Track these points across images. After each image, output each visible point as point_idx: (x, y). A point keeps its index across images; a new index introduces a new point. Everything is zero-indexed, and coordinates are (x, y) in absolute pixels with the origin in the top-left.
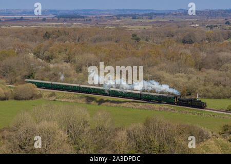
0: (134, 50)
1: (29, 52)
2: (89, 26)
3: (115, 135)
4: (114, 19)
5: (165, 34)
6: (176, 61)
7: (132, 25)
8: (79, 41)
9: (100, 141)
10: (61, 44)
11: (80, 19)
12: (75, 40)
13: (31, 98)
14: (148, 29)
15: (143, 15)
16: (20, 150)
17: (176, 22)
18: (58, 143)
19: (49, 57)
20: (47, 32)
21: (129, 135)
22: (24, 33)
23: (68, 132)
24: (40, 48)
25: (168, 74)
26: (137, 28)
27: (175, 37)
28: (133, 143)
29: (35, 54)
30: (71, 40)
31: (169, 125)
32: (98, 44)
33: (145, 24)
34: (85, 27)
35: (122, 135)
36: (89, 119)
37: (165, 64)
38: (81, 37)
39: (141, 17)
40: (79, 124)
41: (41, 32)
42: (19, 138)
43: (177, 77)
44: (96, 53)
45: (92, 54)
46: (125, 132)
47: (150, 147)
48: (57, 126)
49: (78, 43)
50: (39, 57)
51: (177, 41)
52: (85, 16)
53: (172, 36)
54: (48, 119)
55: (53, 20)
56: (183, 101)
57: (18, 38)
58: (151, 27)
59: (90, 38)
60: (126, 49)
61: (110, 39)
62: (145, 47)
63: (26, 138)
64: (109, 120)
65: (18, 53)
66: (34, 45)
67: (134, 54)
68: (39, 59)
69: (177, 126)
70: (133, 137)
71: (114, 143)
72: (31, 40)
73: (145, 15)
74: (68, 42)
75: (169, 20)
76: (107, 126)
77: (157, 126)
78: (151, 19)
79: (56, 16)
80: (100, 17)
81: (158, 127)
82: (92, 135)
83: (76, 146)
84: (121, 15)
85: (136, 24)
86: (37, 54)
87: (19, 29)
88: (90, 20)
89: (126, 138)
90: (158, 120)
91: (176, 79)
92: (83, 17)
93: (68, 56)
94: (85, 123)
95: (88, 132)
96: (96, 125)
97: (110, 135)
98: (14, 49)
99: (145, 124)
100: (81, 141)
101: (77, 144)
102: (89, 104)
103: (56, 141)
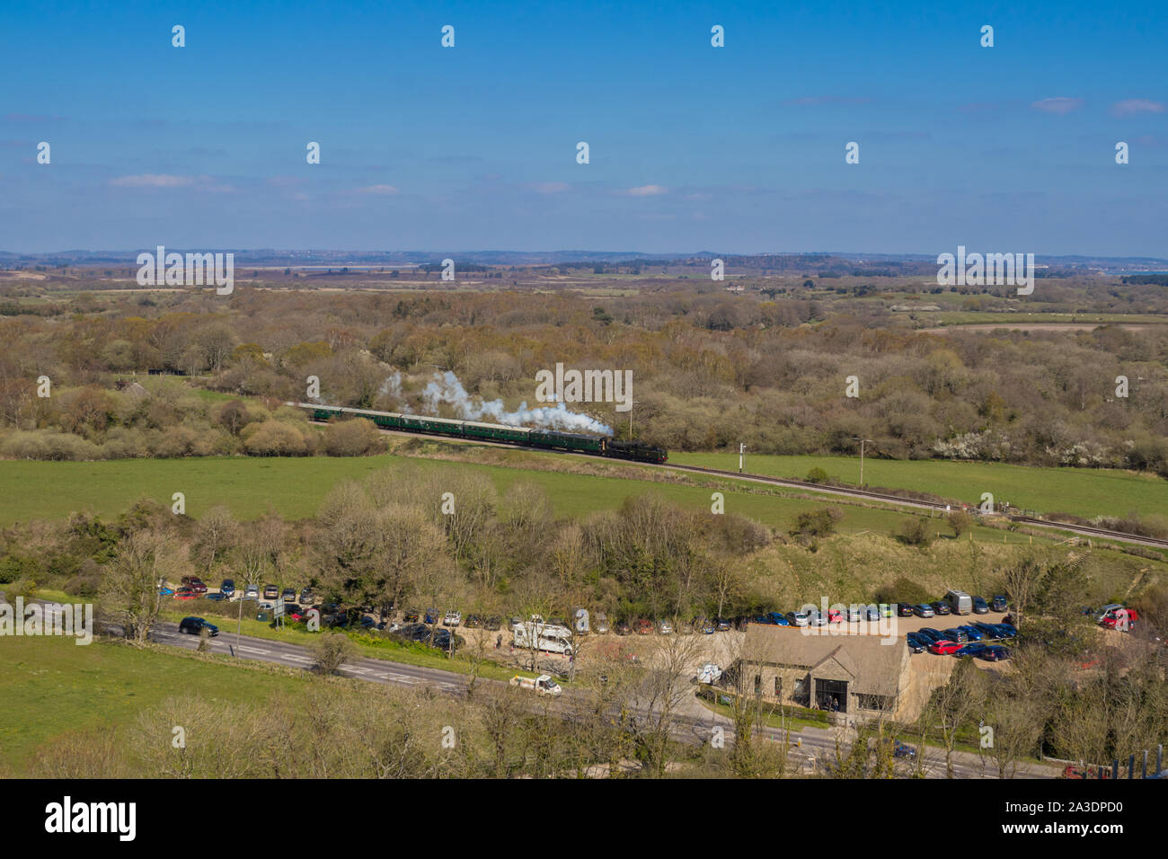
0: (597, 344)
1: (360, 347)
2: (496, 289)
3: (554, 537)
4: (553, 273)
5: (669, 307)
6: (692, 370)
7: (595, 287)
8: (472, 322)
9: (520, 551)
10: (434, 329)
11: (476, 273)
12: (465, 320)
13: (365, 451)
14: (631, 297)
15: (618, 265)
16: (341, 568)
17: (694, 282)
18: (426, 555)
19: (404, 359)
20: (401, 303)
21: (586, 537)
22: (350, 305)
23: (448, 528)
24: (385, 339)
25: (675, 399)
26: (603, 293)
27: (692, 315)
28: (595, 554)
29: (373, 351)
30: (456, 321)
31: (677, 514)
32: (515, 329)
33: (624, 286)
34: (487, 291)
35: (571, 536)
36: (494, 500)
37: (668, 377)
38: (479, 314)
39: (615, 268)
40: (473, 511)
41: (390, 301)
42: (338, 543)
43: (695, 405)
44: (511, 351)
45: (502, 352)
46: (577, 529)
47: (631, 564)
48: (423, 516)
49: (472, 327)
50: (382, 358)
51: (696, 325)
52: (486, 265)
53: (685, 313)
54: (403, 501)
55: (414, 275)
56: (618, 448)
57: (336, 315)
58: (637, 292)
59: (498, 317)
60: (580, 340)
61: (543, 319)
62: (623, 336)
63: (354, 543)
64: (541, 502)
65: (335, 350)
66: (372, 333)
68: (382, 364)
69: (696, 517)
70: (596, 542)
71: (552, 554)
72: (365, 321)
73: (624, 264)
74: (448, 324)
75: (677, 277)
76: (536, 515)
77: (649, 515)
78: (636, 273)
79: (421, 267)
80: (521, 270)
81: (652, 518)
82: (502, 538)
83: (466, 561)
84: (569, 265)
85: (604, 285)
86: (378, 352)
87: (339, 295)
88: (499, 276)
89: (579, 544)
90: (652, 503)
91: (695, 410)
92: (484, 269)
93: (447, 357)
94: (487, 509)
95: (494, 530)
96: (511, 514)
97: (542, 537)
98: (327, 340)
99: (622, 513)
100: (478, 550)
101: (469, 556)
102: (496, 466)
103: (421, 550)
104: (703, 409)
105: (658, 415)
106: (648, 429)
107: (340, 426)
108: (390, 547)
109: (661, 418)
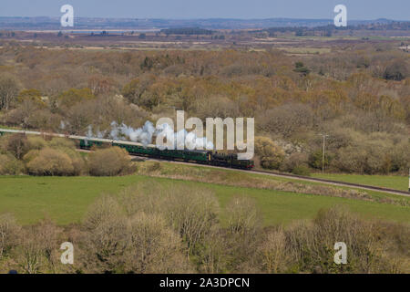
0: (297, 91)
1: (115, 92)
2: (219, 48)
3: (264, 240)
4: (264, 36)
5: (353, 62)
6: (372, 111)
7: (296, 46)
8: (201, 73)
9: (238, 250)
10: (172, 78)
11: (203, 36)
12: (196, 71)
13: (119, 172)
14: (324, 54)
15: (314, 29)
16: (100, 262)
17: (374, 42)
18: (164, 252)
19: (149, 101)
20: (147, 58)
21: (288, 239)
22: (108, 60)
23: (182, 232)
24: (135, 86)
25: (358, 133)
26: (304, 53)
27: (372, 68)
28: (295, 253)
29: (125, 96)
30: (189, 73)
31: (359, 223)
32: (235, 79)
33: (319, 45)
34: (213, 49)
35: (277, 239)
36: (218, 210)
37: (353, 116)
38: (207, 66)
39: (312, 32)
40: (201, 218)
41: (138, 57)
42: (97, 242)
43: (374, 138)
44: (232, 96)
45: (224, 96)
46: (281, 234)
47: (324, 261)
48: (163, 222)
49: (201, 77)
50: (132, 101)
51: (375, 76)
52: (213, 30)
53: (367, 66)
54: (147, 211)
55: (157, 37)
57: (97, 67)
58: (329, 51)
59: (221, 69)
60: (286, 88)
61: (256, 71)
62: (318, 84)
63: (110, 243)
64: (254, 213)
65: (96, 95)
66: (124, 81)
67: (298, 97)
68: (132, 105)
69: (374, 225)
70: (296, 244)
71: (262, 253)
72: (120, 72)
73: (320, 28)
74: (182, 75)
75: (360, 38)
76: (249, 222)
77: (337, 223)
78: (329, 35)
79: (162, 31)
80: (239, 33)
81: (340, 226)
82: (223, 239)
83: (195, 257)
84: (275, 29)
85: (303, 45)
86: (129, 96)
87: (98, 52)
88: (222, 37)
89: (282, 245)
90: (340, 214)
91: (374, 142)
92: (210, 32)
93: (182, 101)
94: (212, 217)
95: (217, 234)
96: (231, 221)
97: (254, 239)
98: (90, 87)
99: (316, 221)
100: (205, 249)
101: (198, 253)
102: (219, 184)
103: (161, 248)
104: (380, 142)
105: (345, 146)
106: (337, 157)
107: (99, 152)
108: (137, 246)
109: (348, 148)
